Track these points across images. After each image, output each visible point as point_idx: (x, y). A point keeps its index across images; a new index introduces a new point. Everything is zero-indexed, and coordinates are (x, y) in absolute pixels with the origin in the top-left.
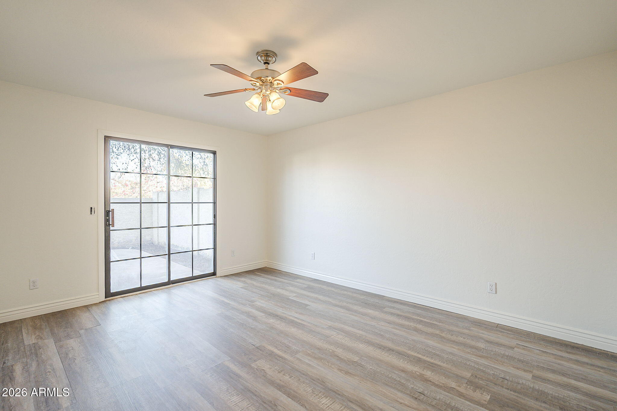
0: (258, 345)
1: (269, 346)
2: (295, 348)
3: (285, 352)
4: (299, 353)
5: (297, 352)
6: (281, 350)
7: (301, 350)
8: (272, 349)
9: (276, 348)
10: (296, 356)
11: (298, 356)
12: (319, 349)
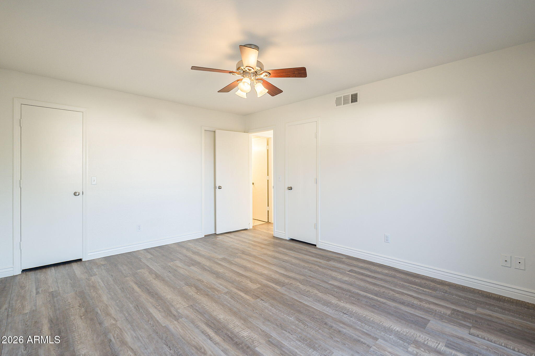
0: (258, 300)
1: (248, 298)
2: (226, 296)
3: (235, 294)
4: (225, 293)
5: (226, 293)
6: (239, 295)
7: (222, 294)
8: (246, 296)
9: (242, 297)
10: (228, 290)
11: (226, 290)
12: (207, 295)
